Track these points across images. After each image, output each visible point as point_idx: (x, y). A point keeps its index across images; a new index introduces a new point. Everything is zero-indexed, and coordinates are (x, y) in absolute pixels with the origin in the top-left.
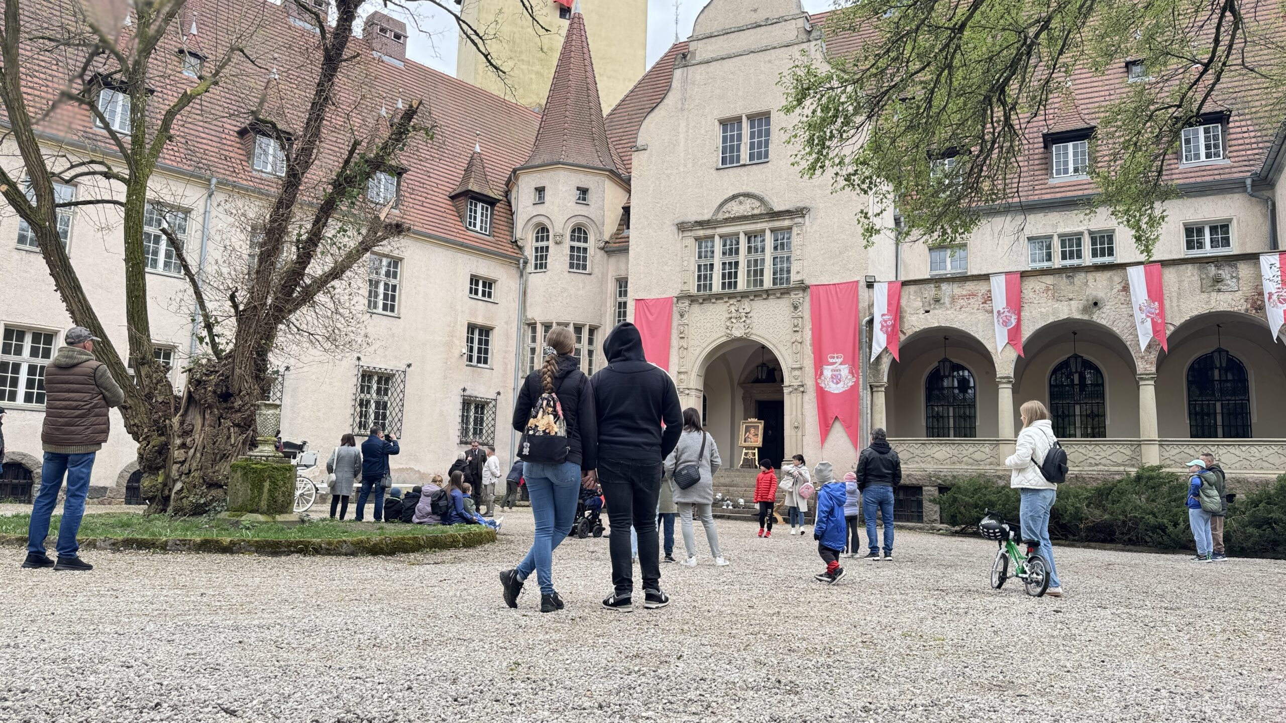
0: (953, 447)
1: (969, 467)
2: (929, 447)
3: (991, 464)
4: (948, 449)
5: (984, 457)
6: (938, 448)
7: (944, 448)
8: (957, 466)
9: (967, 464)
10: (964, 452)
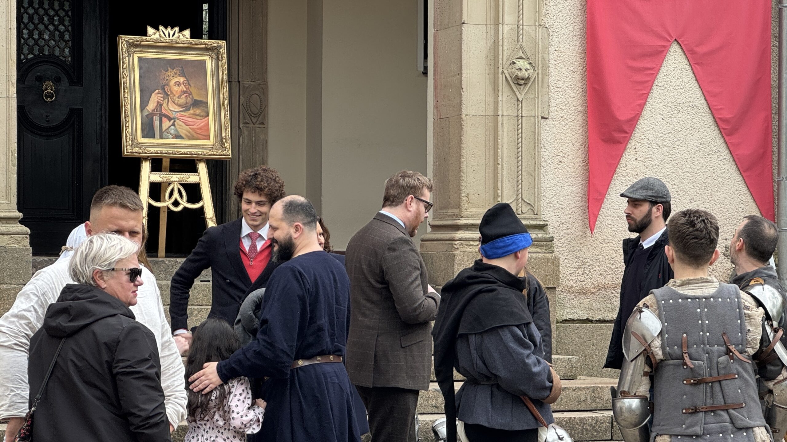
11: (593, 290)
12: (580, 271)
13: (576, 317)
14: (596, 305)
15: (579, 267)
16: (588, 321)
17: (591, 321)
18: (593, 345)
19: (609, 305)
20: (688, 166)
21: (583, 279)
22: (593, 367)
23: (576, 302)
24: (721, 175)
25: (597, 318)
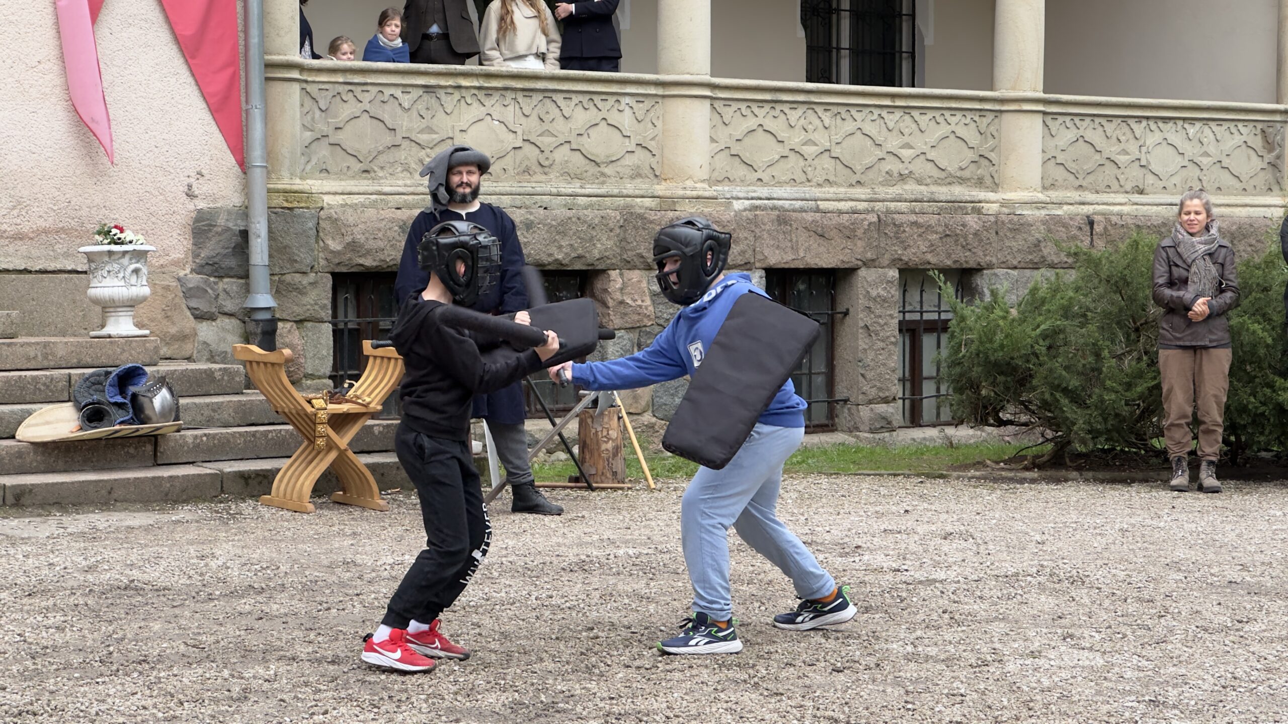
0: (527, 104)
1: (574, 187)
2: (450, 101)
3: (637, 175)
4: (510, 113)
5: (615, 145)
6: (476, 110)
7: (497, 110)
8: (541, 184)
9: (570, 176)
10: (560, 125)
11: (31, 235)
12: (15, 212)
13: (11, 267)
14: (35, 253)
15: (14, 208)
16: (26, 271)
17: (30, 272)
18: (33, 300)
19: (51, 253)
20: (143, 90)
21: (19, 221)
22: (33, 325)
23: (11, 249)
24: (181, 101)
25: (37, 268)
